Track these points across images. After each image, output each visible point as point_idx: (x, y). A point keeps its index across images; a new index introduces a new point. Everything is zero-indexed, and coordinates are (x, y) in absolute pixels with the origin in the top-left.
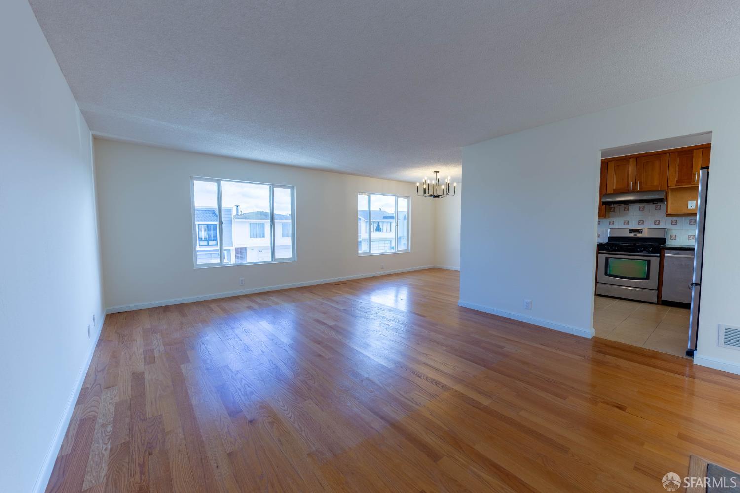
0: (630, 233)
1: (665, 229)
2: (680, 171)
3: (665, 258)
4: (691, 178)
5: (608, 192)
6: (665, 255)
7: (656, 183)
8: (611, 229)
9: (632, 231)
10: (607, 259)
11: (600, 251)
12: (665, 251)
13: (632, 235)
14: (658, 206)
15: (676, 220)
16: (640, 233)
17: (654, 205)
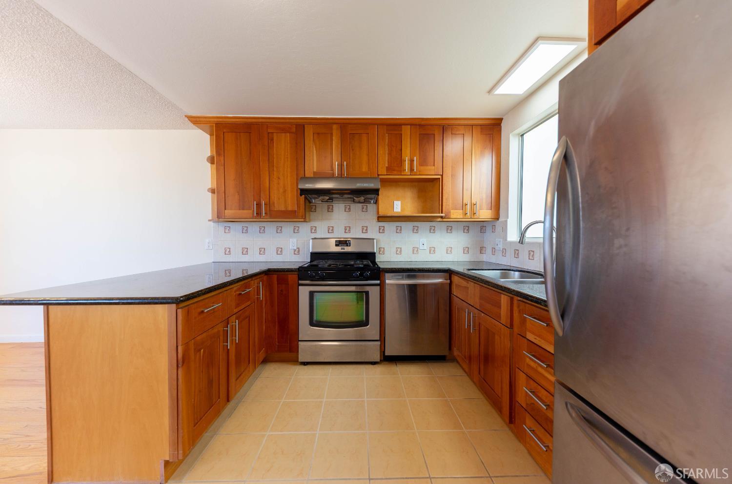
0: (337, 245)
1: (373, 239)
2: (390, 154)
3: (387, 287)
4: (401, 166)
5: (307, 175)
6: (387, 282)
7: (365, 169)
8: (312, 239)
9: (339, 243)
10: (312, 294)
11: (301, 282)
12: (387, 275)
13: (338, 249)
14: (365, 207)
15: (384, 227)
16: (347, 246)
17: (360, 205)
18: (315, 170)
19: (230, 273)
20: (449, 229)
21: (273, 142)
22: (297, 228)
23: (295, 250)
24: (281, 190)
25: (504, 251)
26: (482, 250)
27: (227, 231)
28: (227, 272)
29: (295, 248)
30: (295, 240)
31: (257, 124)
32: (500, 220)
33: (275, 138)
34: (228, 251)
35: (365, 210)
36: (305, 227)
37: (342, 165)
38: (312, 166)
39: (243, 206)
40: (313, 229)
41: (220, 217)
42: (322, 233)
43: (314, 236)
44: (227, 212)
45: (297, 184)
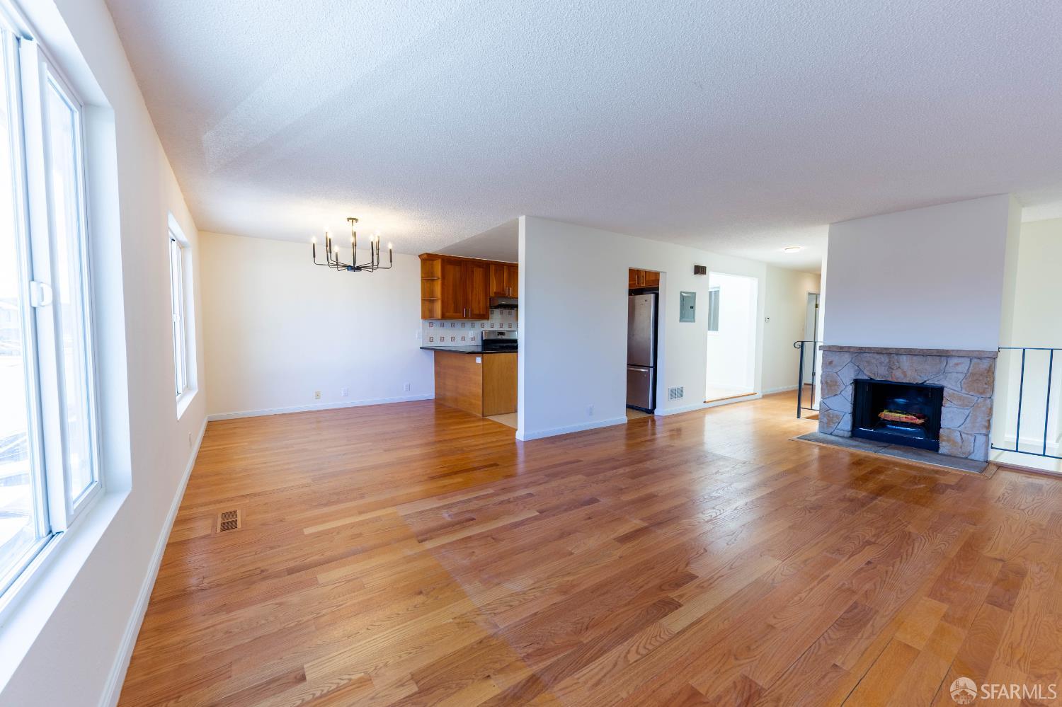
9: (499, 334)
13: (498, 337)
14: (510, 312)
16: (503, 335)
17: (508, 311)
18: (495, 293)
21: (473, 273)
22: (473, 324)
27: (433, 326)
29: (473, 337)
30: (473, 332)
33: (474, 271)
34: (431, 340)
35: (509, 314)
36: (478, 323)
37: (509, 289)
38: (494, 288)
39: (456, 310)
40: (483, 326)
41: (444, 317)
42: (488, 328)
43: (483, 329)
44: (447, 314)
45: (486, 299)
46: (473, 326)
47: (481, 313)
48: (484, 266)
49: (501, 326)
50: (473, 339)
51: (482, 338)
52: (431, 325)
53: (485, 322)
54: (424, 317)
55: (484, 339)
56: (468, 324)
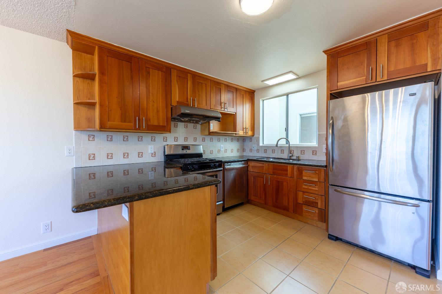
0: (182, 149)
2: (216, 97)
4: (220, 105)
5: (173, 103)
7: (204, 103)
9: (184, 148)
12: (225, 165)
13: (184, 152)
14: (195, 126)
15: (205, 138)
16: (188, 150)
17: (193, 124)
18: (177, 100)
19: (94, 176)
20: (232, 140)
21: (150, 75)
22: (154, 138)
23: (152, 154)
24: (155, 111)
25: (258, 151)
26: (244, 150)
27: (91, 139)
28: (92, 175)
29: (153, 152)
30: (153, 146)
31: (138, 58)
32: (255, 136)
33: (151, 72)
34: (92, 157)
35: (195, 128)
36: (159, 137)
37: (194, 100)
38: (176, 97)
39: (124, 119)
40: (165, 139)
41: (103, 127)
42: (171, 141)
43: (165, 143)
44: (109, 124)
45: (167, 108)
46: (153, 140)
47: (161, 124)
48: (164, 70)
49: (186, 139)
50: (154, 155)
51: (164, 152)
52: (91, 138)
53: (167, 135)
54: (78, 127)
55: (166, 154)
56: (147, 137)
